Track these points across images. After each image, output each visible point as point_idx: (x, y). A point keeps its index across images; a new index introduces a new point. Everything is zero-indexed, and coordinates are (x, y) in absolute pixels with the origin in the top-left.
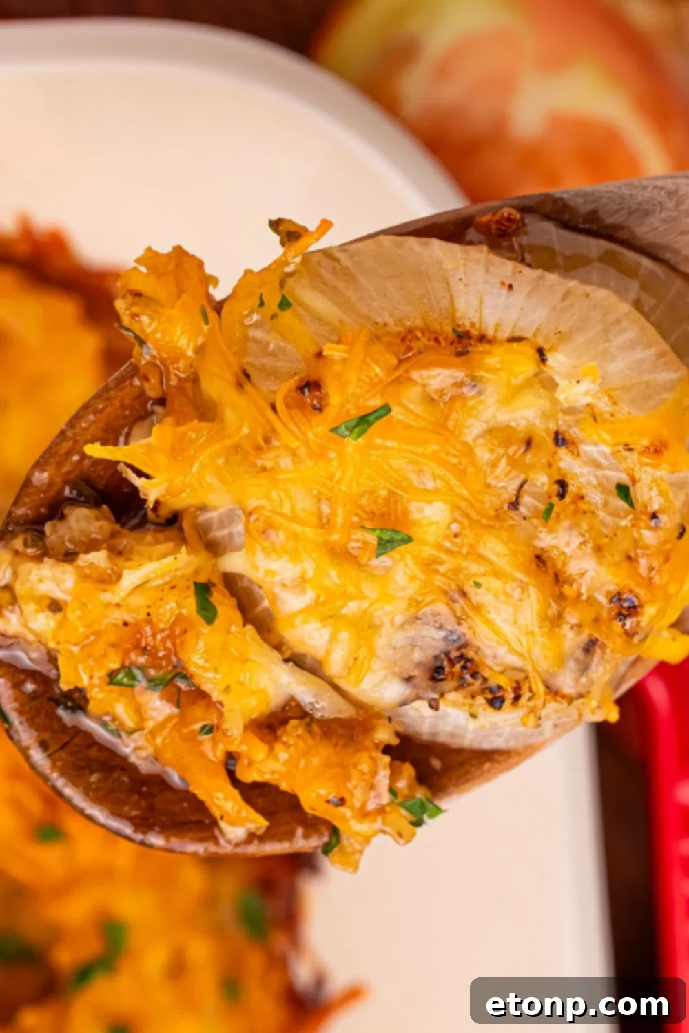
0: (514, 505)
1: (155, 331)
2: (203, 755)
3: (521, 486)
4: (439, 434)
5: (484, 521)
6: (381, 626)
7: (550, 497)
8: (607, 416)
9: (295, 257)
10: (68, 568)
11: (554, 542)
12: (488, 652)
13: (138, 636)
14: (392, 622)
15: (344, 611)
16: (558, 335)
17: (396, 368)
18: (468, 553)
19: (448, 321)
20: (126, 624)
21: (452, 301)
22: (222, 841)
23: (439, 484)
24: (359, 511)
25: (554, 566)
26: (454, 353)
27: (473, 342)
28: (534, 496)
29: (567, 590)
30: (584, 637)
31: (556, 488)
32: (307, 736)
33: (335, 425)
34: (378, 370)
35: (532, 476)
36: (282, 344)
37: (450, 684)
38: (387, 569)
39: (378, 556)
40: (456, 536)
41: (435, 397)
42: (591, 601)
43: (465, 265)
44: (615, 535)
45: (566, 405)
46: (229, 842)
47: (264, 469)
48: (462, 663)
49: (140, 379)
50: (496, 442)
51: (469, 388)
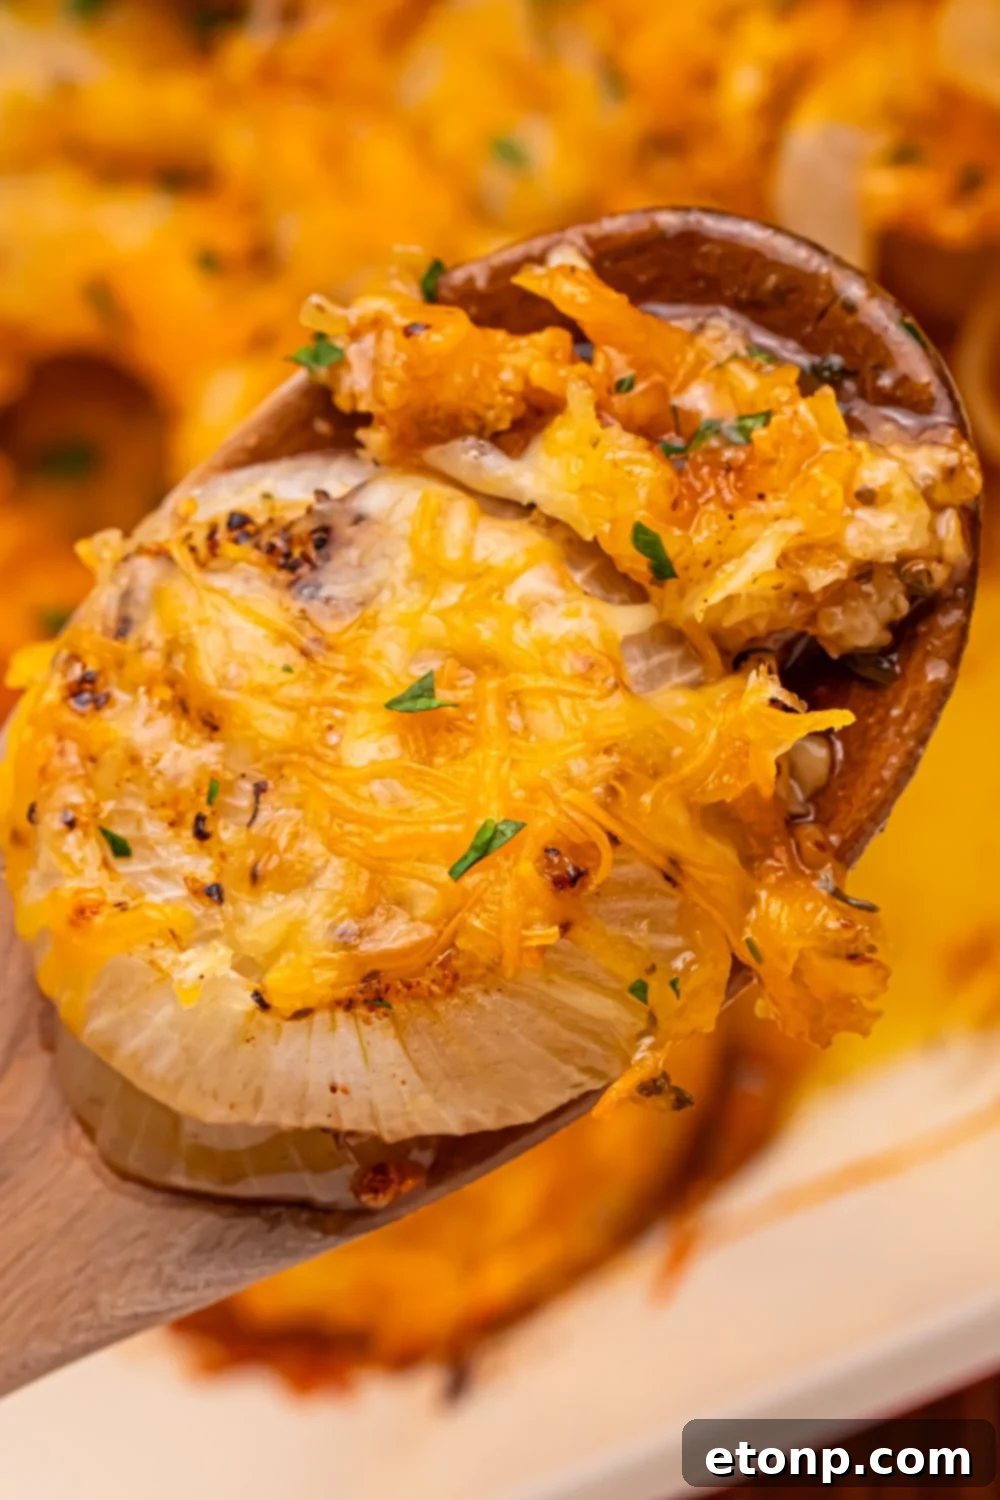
0: (260, 789)
1: (816, 910)
2: (622, 348)
3: (254, 817)
4: (379, 859)
5: (295, 757)
6: (408, 582)
7: (213, 813)
8: (159, 943)
9: (642, 1059)
10: (859, 554)
11: (196, 754)
12: (258, 584)
13: (740, 485)
14: (393, 589)
15: (460, 588)
16: (249, 1036)
17: (455, 934)
18: (308, 707)
19: (403, 1017)
20: (761, 497)
21: (405, 1048)
22: (581, 242)
23: (363, 791)
24: (470, 728)
25: (191, 723)
26: (382, 974)
27: (360, 997)
28: (237, 810)
29: (166, 693)
30: (132, 637)
31: (209, 827)
32: (480, 411)
33: (521, 833)
34: (477, 923)
35: (243, 836)
36: (630, 934)
37: (303, 528)
38: (414, 659)
39: (431, 674)
40: (330, 728)
41: (395, 908)
42: (132, 689)
43: (404, 1104)
44: (117, 785)
45: (215, 943)
46: (572, 244)
47: (608, 751)
48: (291, 561)
49: (829, 844)
50: (299, 867)
51: (349, 931)
